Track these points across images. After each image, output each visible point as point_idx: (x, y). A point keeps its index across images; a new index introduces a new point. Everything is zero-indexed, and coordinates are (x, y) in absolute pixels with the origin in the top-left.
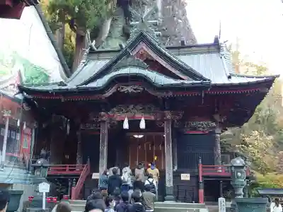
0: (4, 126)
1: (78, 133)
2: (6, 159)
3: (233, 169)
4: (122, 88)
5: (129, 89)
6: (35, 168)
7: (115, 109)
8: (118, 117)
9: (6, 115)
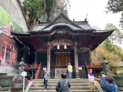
1: (35, 52)
2: (5, 63)
3: (104, 64)
4: (58, 32)
5: (61, 32)
6: (19, 66)
7: (54, 41)
8: (55, 44)
9: (5, 43)
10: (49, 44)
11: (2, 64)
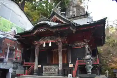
0: (7, 49)
5: (42, 30)
7: (41, 40)
9: (8, 45)
10: (36, 42)
11: (5, 62)
